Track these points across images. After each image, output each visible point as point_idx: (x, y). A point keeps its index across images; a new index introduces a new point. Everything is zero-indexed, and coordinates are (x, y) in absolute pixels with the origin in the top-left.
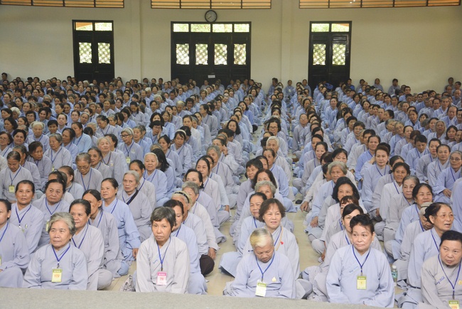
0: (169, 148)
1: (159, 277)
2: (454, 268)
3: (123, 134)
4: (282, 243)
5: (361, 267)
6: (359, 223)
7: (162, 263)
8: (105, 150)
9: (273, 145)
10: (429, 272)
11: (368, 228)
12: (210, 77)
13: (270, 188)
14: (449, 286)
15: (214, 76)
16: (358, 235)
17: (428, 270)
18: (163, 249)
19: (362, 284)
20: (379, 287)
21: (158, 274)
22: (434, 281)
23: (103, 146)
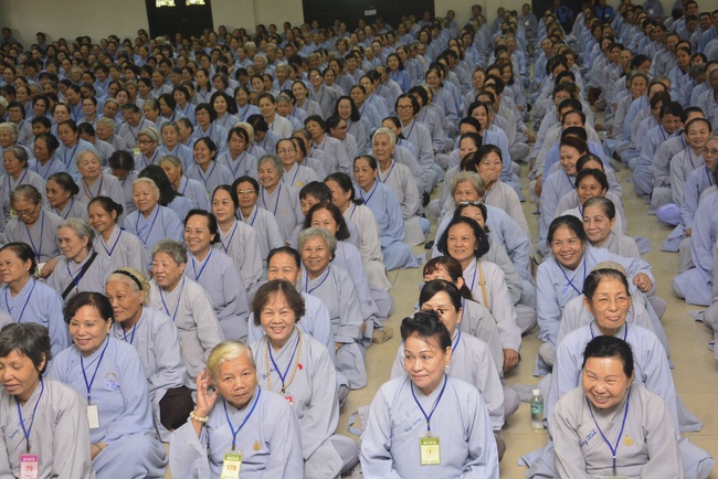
0: (214, 158)
1: (23, 465)
2: (612, 415)
3: (142, 138)
4: (301, 367)
5: (428, 419)
6: (416, 333)
7: (27, 436)
8: (92, 175)
9: (384, 144)
10: (566, 422)
11: (434, 340)
12: (367, 13)
13: (325, 242)
14: (604, 449)
15: (374, 12)
16: (415, 357)
17: (564, 416)
18: (27, 409)
19: (430, 454)
20: (470, 456)
21: (22, 459)
22: (577, 439)
23: (86, 167)
